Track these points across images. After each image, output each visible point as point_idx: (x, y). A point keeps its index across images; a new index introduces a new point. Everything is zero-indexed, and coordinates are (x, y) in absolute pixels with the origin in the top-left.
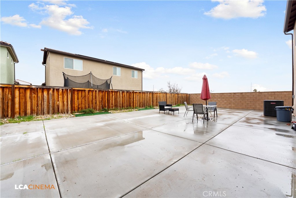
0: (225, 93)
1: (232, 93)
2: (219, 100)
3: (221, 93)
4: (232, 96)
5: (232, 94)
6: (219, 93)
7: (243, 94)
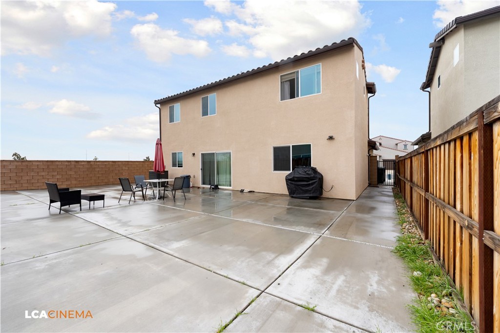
0: (57, 161)
1: (72, 161)
2: (43, 174)
3: (48, 161)
4: (73, 167)
5: (73, 163)
6: (43, 161)
7: (92, 163)
